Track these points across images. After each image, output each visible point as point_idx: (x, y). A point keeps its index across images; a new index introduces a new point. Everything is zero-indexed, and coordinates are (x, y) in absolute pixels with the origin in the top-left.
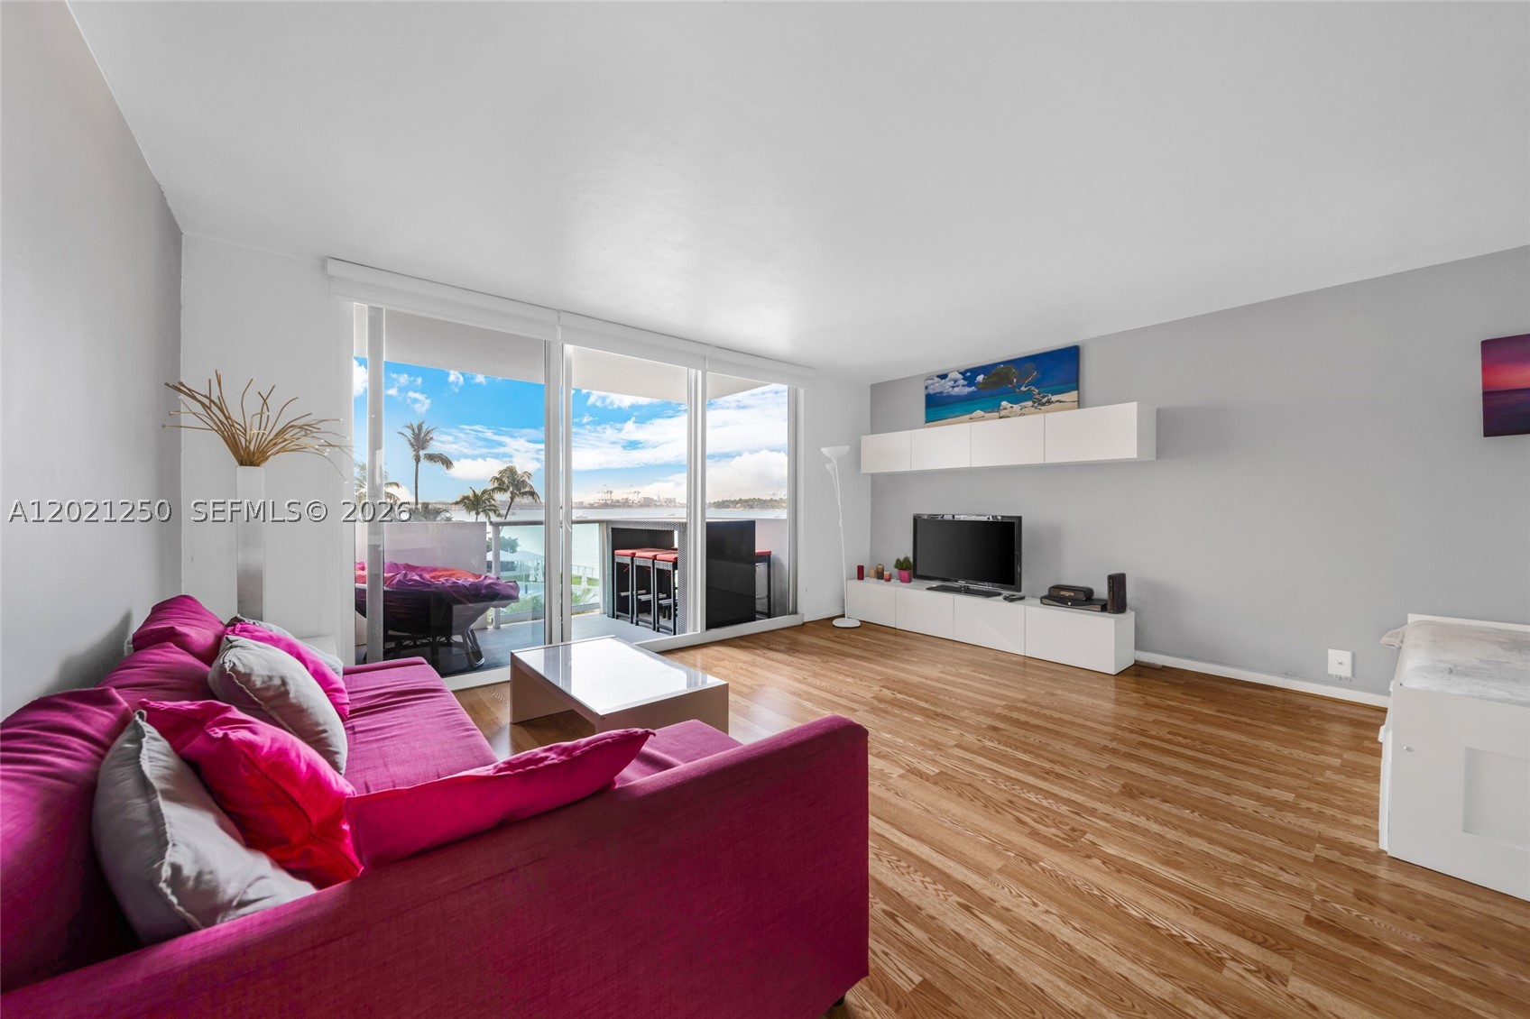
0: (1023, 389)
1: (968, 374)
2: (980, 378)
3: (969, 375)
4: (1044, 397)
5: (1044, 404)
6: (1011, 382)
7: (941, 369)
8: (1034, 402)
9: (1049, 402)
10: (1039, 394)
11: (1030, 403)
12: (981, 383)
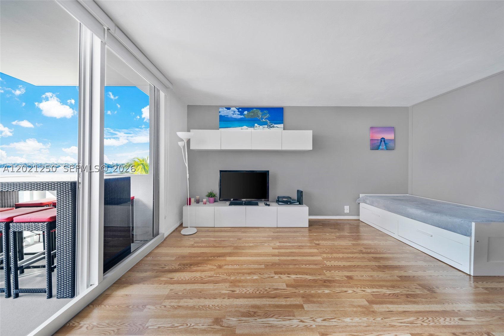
0: (264, 120)
1: (240, 110)
2: (246, 112)
3: (242, 110)
4: (271, 125)
5: (271, 127)
6: (259, 117)
7: (228, 104)
8: (268, 126)
9: (273, 127)
10: (270, 123)
11: (266, 126)
12: (246, 115)
